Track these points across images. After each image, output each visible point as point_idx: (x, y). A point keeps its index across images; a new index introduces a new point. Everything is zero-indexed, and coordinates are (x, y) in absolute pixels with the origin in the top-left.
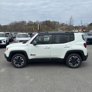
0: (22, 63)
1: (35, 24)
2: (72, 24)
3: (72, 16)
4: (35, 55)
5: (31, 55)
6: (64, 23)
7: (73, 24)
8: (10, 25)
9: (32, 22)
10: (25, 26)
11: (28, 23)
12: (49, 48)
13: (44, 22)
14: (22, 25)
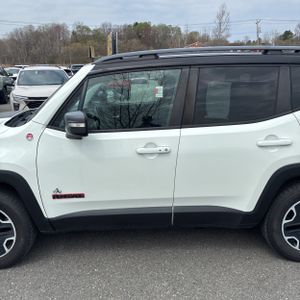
0: (9, 243)
1: (98, 37)
2: (223, 34)
3: (223, 6)
4: (81, 196)
5: (55, 197)
6: (196, 33)
7: (228, 36)
8: (12, 40)
9: (88, 29)
10: (65, 43)
11: (74, 33)
12: (167, 153)
13: (127, 29)
14: (51, 39)
